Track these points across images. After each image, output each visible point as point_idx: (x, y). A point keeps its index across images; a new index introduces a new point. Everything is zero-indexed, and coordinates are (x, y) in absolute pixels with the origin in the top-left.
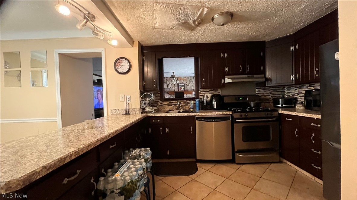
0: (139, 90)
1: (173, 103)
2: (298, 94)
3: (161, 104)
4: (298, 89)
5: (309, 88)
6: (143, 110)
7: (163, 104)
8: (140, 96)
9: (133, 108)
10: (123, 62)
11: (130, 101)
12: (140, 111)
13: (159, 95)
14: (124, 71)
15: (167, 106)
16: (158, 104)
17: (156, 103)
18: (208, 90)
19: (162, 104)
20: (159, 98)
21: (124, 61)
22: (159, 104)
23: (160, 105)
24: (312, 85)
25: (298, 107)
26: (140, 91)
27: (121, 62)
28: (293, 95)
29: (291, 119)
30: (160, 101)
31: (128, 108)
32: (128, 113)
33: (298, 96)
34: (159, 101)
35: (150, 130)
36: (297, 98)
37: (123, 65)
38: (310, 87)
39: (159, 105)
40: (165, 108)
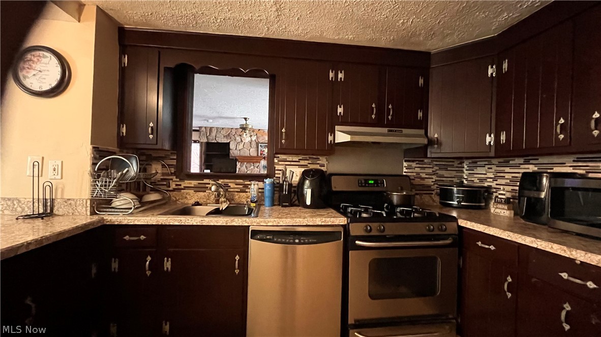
0: (90, 147)
1: (209, 184)
2: (495, 179)
3: (177, 185)
4: (494, 168)
5: (522, 166)
6: (100, 204)
7: (182, 187)
8: (94, 164)
9: (66, 197)
10: (44, 60)
11: (59, 177)
12: (87, 207)
13: (174, 162)
14: (46, 87)
15: (192, 192)
16: (169, 187)
17: (165, 183)
18: (296, 159)
19: (180, 185)
20: (173, 170)
21: (45, 57)
22: (173, 186)
23: (174, 190)
24: (531, 162)
25: (498, 210)
26: (94, 148)
27: (35, 59)
28: (481, 180)
29: (492, 248)
30: (174, 178)
31: (48, 197)
32: (49, 211)
33: (494, 185)
34: (172, 179)
35: (115, 265)
36: (490, 187)
37: (42, 68)
38: (526, 166)
39: (171, 189)
40: (186, 198)
